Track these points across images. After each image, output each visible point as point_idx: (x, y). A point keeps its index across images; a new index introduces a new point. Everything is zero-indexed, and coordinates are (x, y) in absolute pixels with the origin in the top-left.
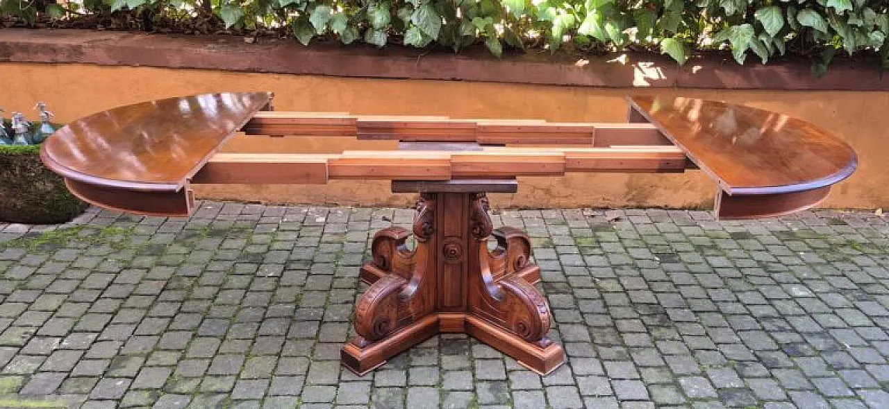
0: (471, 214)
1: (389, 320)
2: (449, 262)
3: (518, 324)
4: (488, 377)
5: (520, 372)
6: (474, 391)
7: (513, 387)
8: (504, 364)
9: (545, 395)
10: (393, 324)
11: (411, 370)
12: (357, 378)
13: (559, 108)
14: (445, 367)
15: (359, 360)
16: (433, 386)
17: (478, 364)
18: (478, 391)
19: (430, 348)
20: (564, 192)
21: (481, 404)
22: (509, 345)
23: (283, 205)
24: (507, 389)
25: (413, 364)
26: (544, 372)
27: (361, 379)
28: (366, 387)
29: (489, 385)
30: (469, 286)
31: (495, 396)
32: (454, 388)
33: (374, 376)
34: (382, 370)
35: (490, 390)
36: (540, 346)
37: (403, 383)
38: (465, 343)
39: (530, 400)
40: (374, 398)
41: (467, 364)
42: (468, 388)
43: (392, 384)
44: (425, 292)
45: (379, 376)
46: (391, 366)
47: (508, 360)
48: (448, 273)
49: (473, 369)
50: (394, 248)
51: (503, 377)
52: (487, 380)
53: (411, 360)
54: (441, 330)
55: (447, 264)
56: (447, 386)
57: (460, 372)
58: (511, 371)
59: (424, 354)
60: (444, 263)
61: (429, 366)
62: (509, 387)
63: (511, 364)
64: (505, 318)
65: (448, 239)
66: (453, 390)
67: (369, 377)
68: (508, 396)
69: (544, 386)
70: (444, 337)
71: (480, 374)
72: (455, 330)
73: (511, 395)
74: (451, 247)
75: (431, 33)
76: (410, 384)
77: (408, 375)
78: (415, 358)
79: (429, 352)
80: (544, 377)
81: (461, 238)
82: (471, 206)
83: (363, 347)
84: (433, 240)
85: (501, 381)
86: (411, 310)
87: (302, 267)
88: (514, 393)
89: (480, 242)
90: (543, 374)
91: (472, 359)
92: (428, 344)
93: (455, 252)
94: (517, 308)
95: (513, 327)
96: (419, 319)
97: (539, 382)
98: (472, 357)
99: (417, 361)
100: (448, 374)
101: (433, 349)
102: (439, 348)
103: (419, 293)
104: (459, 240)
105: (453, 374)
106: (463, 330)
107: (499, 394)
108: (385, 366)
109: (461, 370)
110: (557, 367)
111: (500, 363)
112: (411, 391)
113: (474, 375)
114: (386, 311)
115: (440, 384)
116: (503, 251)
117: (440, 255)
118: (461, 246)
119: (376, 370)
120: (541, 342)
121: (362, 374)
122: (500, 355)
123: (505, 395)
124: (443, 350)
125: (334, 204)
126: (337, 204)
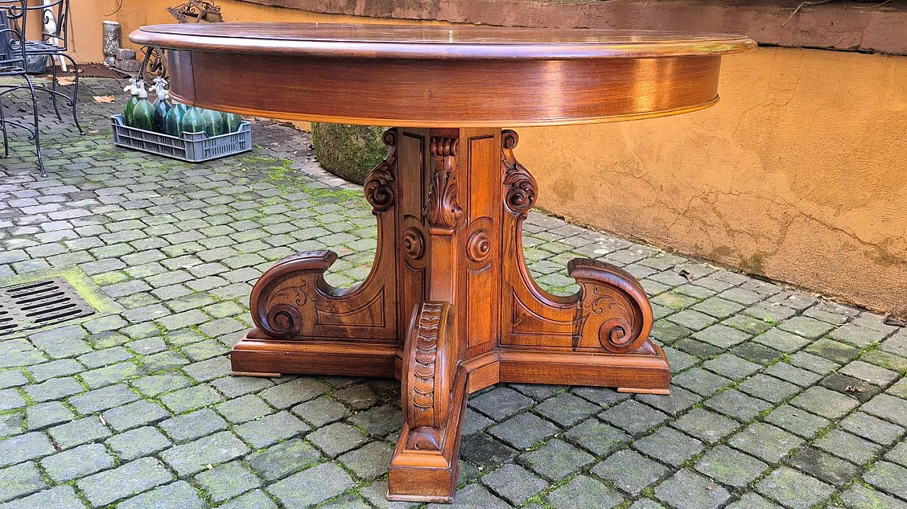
1: (298, 317)
2: (411, 261)
60: (405, 262)
65: (410, 221)
74: (407, 234)
84: (390, 216)
86: (345, 319)
125: (641, 240)
126: (645, 242)
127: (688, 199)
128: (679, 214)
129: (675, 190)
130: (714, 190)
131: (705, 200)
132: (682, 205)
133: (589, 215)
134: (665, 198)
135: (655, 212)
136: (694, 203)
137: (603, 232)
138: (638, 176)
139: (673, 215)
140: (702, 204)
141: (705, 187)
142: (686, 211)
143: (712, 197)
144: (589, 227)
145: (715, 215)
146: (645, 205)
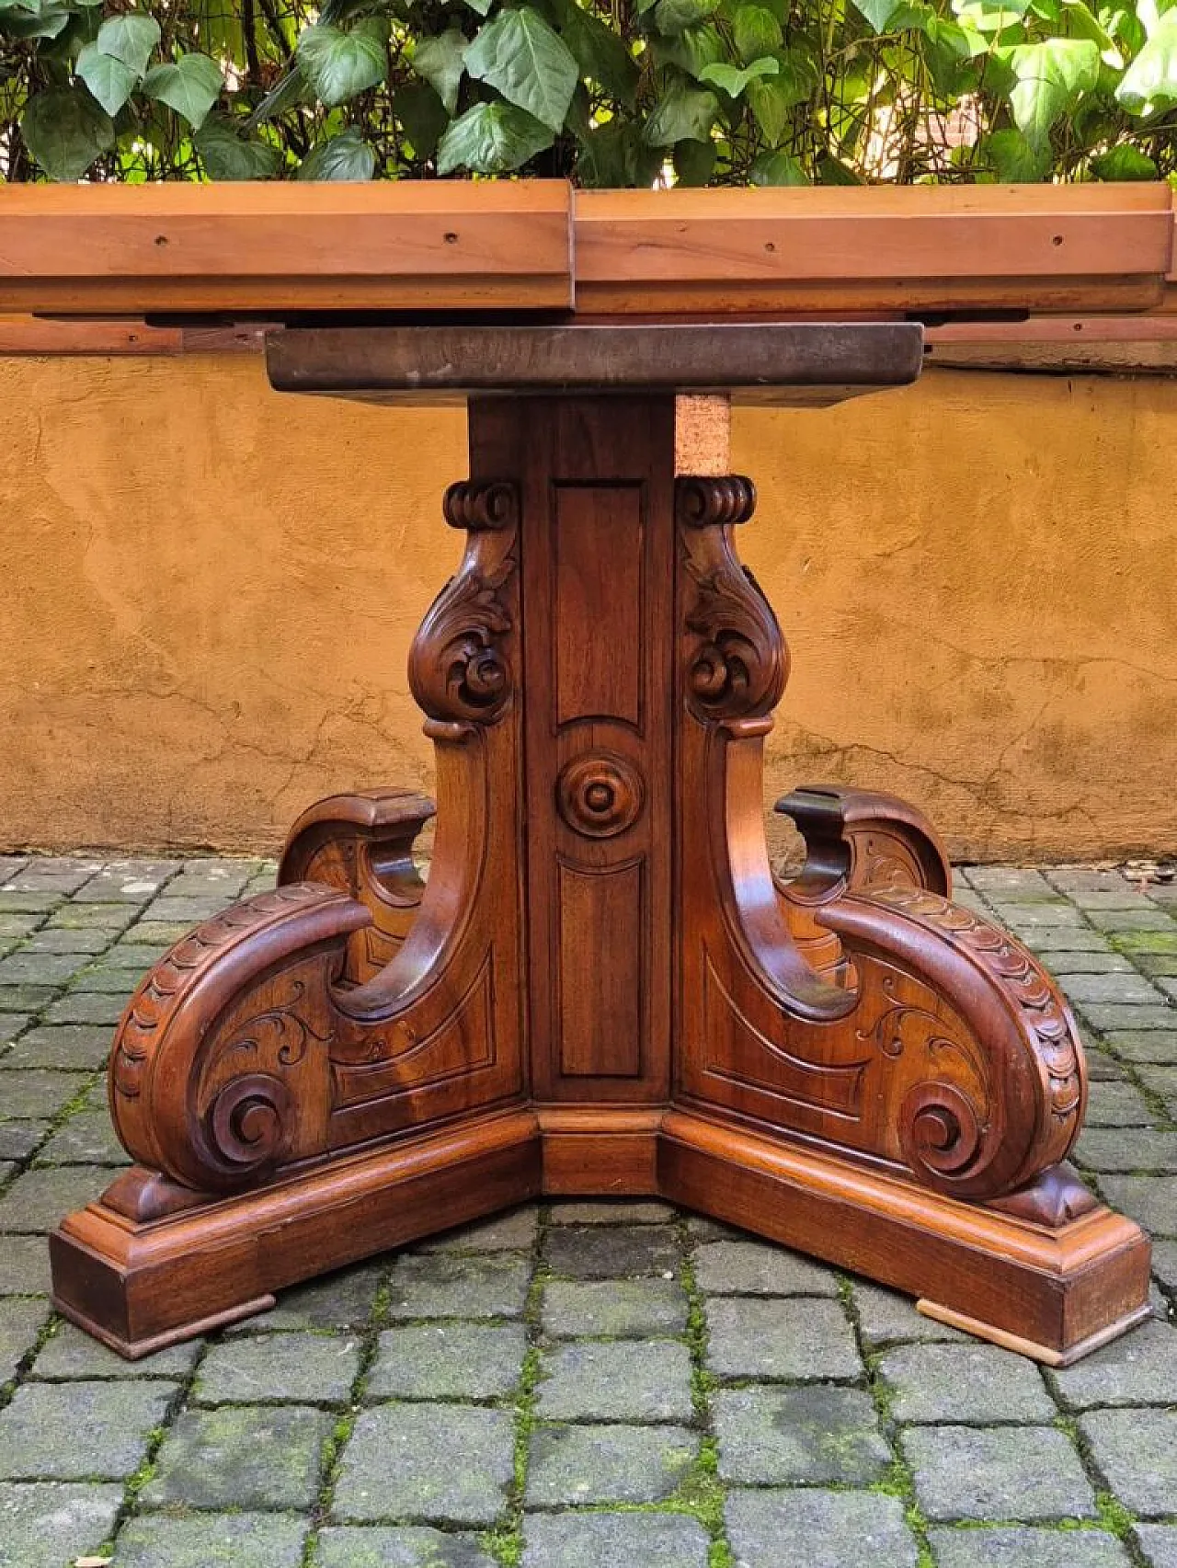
0: (687, 603)
1: (290, 1102)
2: (582, 850)
3: (915, 1119)
4: (771, 1365)
5: (934, 1350)
6: (699, 1423)
7: (901, 1410)
8: (852, 1315)
9: (1082, 1446)
10: (310, 1124)
11: (388, 1338)
12: (107, 1364)
13: (1032, 462)
14: (555, 1323)
15: (122, 1270)
16: (489, 1402)
17: (722, 1315)
18: (719, 1424)
19: (493, 1254)
20: (1052, 792)
21: (731, 1485)
22: (872, 1224)
23: (19, 854)
24: (875, 1418)
25: (403, 1310)
26: (1061, 1344)
27: (133, 1369)
28: (146, 1403)
29: (776, 1400)
30: (677, 975)
31: (808, 1446)
32: (594, 1410)
33: (198, 1359)
34: (246, 1334)
35: (780, 1420)
36: (1033, 1215)
37: (337, 1384)
38: (658, 1238)
39: (998, 1470)
40: (173, 1450)
41: (667, 1313)
42: (666, 1411)
43: (283, 1393)
44: (473, 988)
45: (221, 1358)
46: (296, 1320)
47: (867, 1300)
48: (579, 905)
49: (694, 1334)
50: (362, 866)
51: (855, 1367)
52: (766, 1381)
53: (396, 1299)
54: (553, 1186)
55: (577, 866)
56: (557, 1400)
57: (632, 1346)
58: (885, 1345)
59: (461, 1276)
60: (561, 858)
61: (480, 1321)
62: (880, 1408)
63: (881, 1316)
64: (852, 1094)
65: (579, 736)
66: (583, 1421)
67: (175, 1362)
68: (881, 1448)
69: (1066, 1409)
70: (563, 1214)
71: (727, 1353)
72: (617, 1183)
73: (894, 1441)
74: (588, 771)
75: (537, 104)
76: (371, 1390)
77: (368, 1356)
78: (413, 1290)
79: (488, 1270)
80: (1060, 1366)
81: (637, 728)
82: (679, 553)
83: (151, 1218)
84: (504, 737)
85: (840, 1382)
86: (405, 1070)
87: (19, 1005)
88: (907, 1435)
89: (730, 735)
90: (1051, 1355)
91: (692, 1297)
92: (488, 1238)
93: (611, 792)
94: (913, 1033)
95: (893, 1141)
96: (445, 1120)
97: (1039, 1389)
98: (693, 1289)
99: (421, 1298)
100: (567, 1352)
101: (505, 1257)
102: (538, 1255)
103: (442, 990)
104: (629, 739)
105: (593, 1350)
106: (649, 1185)
107: (829, 1440)
108: (262, 1321)
109: (636, 1335)
110: (1121, 1325)
111: (831, 1312)
112: (368, 1420)
113: (697, 1360)
114: (270, 1048)
115: (525, 1392)
116: (831, 881)
117: (542, 819)
118: (637, 766)
119: (216, 1335)
120: (1038, 1196)
121: (135, 1348)
122: (824, 1281)
123: (862, 1444)
124: (556, 1259)
125: (199, 848)
126: (210, 849)
127: (314, 724)
128: (296, 762)
129: (275, 709)
130: (375, 690)
131: (357, 715)
132: (299, 741)
133: (28, 821)
134: (255, 732)
135: (228, 771)
136: (329, 729)
137: (79, 853)
138: (167, 691)
139: (279, 769)
140: (352, 726)
141: (352, 688)
142: (312, 753)
143: (372, 709)
144: (28, 850)
145: (386, 747)
146: (196, 760)
